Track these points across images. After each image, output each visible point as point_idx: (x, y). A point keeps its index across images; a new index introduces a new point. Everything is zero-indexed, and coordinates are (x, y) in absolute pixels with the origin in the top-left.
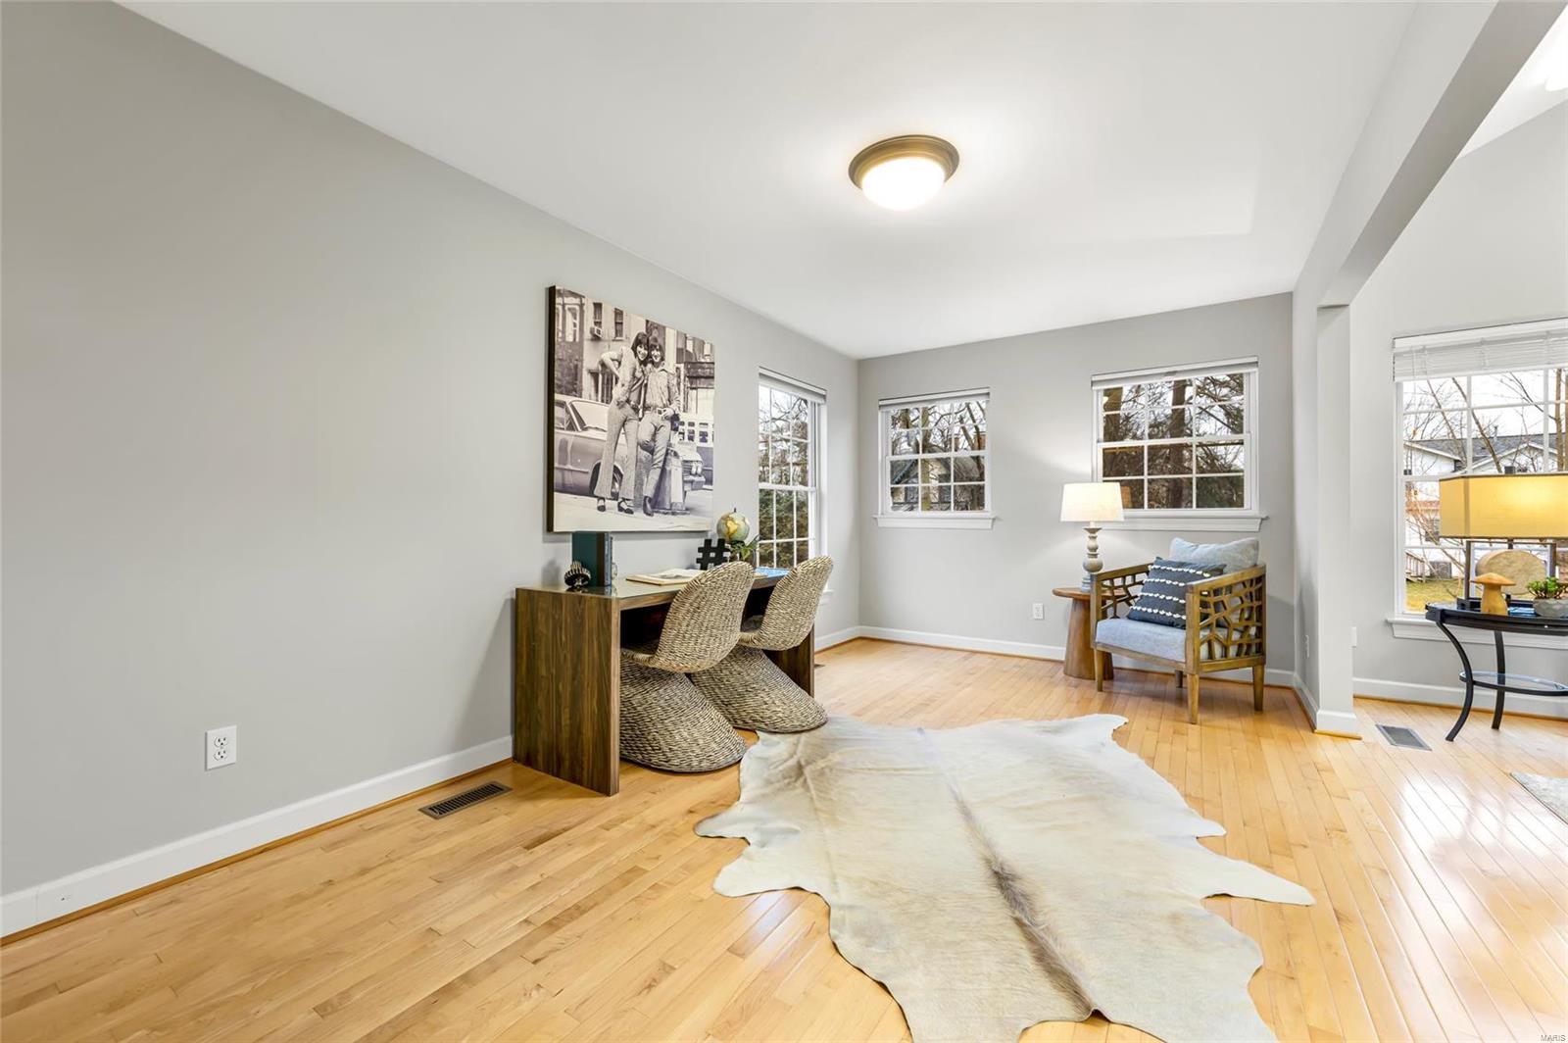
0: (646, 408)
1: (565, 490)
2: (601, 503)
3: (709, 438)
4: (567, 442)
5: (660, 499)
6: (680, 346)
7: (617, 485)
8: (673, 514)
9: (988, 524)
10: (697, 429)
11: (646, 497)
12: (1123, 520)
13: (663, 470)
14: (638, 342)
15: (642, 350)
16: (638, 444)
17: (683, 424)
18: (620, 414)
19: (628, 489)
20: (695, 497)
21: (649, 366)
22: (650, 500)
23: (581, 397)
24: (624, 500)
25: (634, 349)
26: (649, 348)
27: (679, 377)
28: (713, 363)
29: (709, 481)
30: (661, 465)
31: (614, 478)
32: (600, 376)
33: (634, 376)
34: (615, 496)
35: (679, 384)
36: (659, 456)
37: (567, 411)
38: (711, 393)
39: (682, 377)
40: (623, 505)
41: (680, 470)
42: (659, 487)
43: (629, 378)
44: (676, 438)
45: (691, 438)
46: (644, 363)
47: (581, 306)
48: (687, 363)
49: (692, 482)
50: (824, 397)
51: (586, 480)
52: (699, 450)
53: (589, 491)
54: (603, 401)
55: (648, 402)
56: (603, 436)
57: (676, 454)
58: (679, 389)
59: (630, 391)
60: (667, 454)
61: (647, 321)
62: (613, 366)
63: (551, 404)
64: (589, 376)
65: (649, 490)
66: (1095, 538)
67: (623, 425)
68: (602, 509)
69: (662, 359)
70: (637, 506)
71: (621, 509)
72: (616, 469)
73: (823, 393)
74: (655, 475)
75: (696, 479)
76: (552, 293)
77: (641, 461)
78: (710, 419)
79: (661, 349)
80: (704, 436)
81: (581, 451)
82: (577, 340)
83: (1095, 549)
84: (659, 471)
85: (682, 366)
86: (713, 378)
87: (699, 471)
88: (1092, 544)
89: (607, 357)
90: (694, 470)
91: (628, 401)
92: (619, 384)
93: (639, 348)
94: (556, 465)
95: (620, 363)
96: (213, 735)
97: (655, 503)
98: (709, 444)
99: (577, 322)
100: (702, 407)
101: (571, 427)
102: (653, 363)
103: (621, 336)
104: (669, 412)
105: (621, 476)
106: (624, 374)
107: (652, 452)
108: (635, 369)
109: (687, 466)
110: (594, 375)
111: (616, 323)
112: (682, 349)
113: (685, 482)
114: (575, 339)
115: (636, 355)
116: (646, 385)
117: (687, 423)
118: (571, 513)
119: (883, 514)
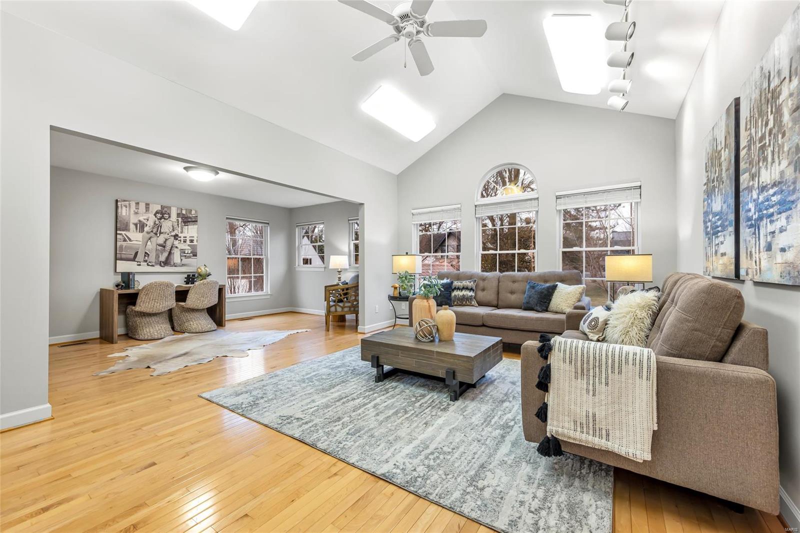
0: (160, 233)
1: (121, 259)
2: (139, 263)
3: (195, 241)
4: (122, 246)
5: (168, 261)
6: (179, 212)
7: (146, 258)
8: (175, 266)
10: (188, 239)
11: (161, 261)
12: (348, 268)
13: (170, 253)
14: (157, 213)
15: (159, 216)
16: (157, 244)
17: (180, 237)
18: (148, 236)
19: (152, 258)
20: (185, 261)
21: (163, 220)
22: (163, 262)
23: (129, 231)
24: (150, 262)
25: (155, 215)
26: (163, 214)
27: (178, 222)
28: (197, 217)
29: (195, 255)
30: (169, 251)
31: (145, 256)
32: (138, 225)
33: (155, 224)
34: (146, 261)
35: (178, 225)
36: (168, 248)
37: (123, 236)
38: (197, 226)
39: (180, 222)
40: (149, 264)
41: (179, 252)
42: (168, 258)
43: (152, 224)
44: (176, 243)
45: (185, 242)
46: (160, 219)
47: (129, 204)
48: (182, 218)
49: (185, 256)
50: (268, 224)
51: (132, 257)
52: (189, 245)
53: (134, 260)
54: (139, 232)
55: (162, 231)
56: (141, 243)
57: (176, 247)
58: (178, 226)
59: (153, 228)
60: (172, 247)
61: (162, 206)
62: (145, 221)
63: (116, 234)
64: (133, 225)
65: (163, 258)
66: (340, 274)
67: (150, 239)
68: (140, 265)
69: (170, 217)
70: (156, 264)
71: (148, 265)
72: (146, 253)
73: (268, 222)
74: (166, 254)
75: (188, 255)
76: (117, 201)
77: (158, 250)
78: (195, 235)
79: (169, 214)
80: (192, 241)
81: (130, 248)
82: (128, 214)
83: (340, 278)
84: (168, 253)
85: (180, 219)
86: (197, 221)
87: (189, 252)
89: (141, 218)
90: (186, 252)
91: (152, 231)
92: (148, 226)
93: (157, 215)
94: (118, 252)
95: (148, 220)
97: (167, 263)
98: (195, 243)
99: (128, 209)
100: (191, 231)
101: (125, 240)
102: (165, 219)
103: (149, 211)
104: (173, 234)
105: (149, 255)
106: (150, 223)
107: (164, 247)
108: (155, 221)
109: (183, 251)
110: (136, 225)
111: (146, 208)
112: (180, 213)
113: (181, 256)
114: (126, 214)
115: (156, 217)
116: (161, 226)
117: (182, 237)
118: (124, 266)
119: (299, 266)
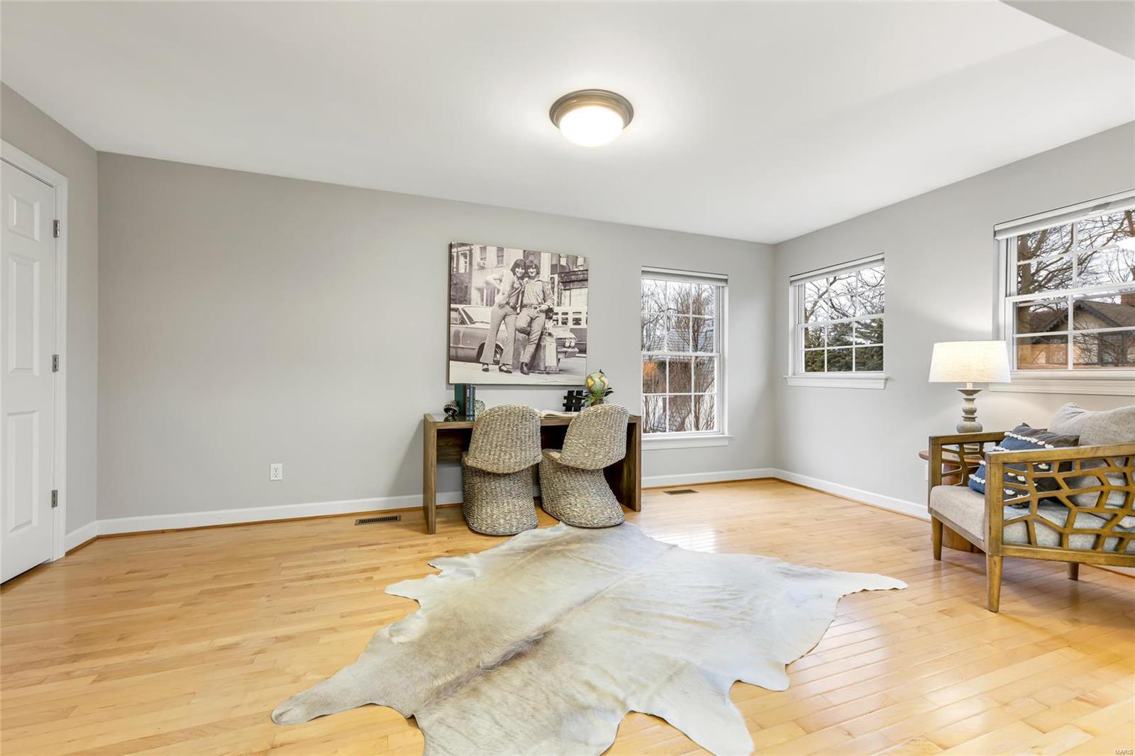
0: (522, 306)
1: (457, 359)
2: (486, 367)
3: (583, 322)
4: (459, 332)
5: (535, 364)
6: (554, 262)
7: (498, 356)
8: (548, 373)
9: (881, 385)
10: (571, 317)
11: (523, 363)
12: (1010, 381)
13: (538, 346)
14: (516, 265)
15: (520, 271)
16: (516, 329)
17: (557, 314)
18: (502, 312)
19: (508, 357)
20: (566, 362)
21: (526, 279)
22: (526, 365)
23: (470, 304)
24: (504, 365)
25: (513, 270)
26: (526, 267)
27: (553, 283)
28: (587, 270)
29: (583, 351)
30: (536, 342)
31: (496, 352)
32: (485, 291)
33: (513, 287)
34: (496, 363)
35: (553, 288)
36: (535, 336)
37: (460, 314)
38: (585, 291)
39: (556, 283)
40: (503, 368)
41: (554, 345)
42: (535, 356)
43: (508, 288)
44: (550, 324)
45: (565, 323)
46: (522, 278)
47: (471, 251)
48: (560, 274)
49: (565, 352)
50: (726, 281)
51: (475, 353)
52: (572, 330)
53: (477, 359)
54: (487, 305)
55: (525, 302)
56: (488, 326)
57: (550, 334)
58: (553, 292)
59: (510, 296)
60: (542, 334)
61: (525, 251)
62: (496, 284)
63: (450, 310)
64: (476, 291)
65: (526, 357)
66: (973, 400)
67: (504, 319)
68: (486, 370)
69: (538, 273)
70: (515, 368)
71: (501, 370)
72: (497, 346)
73: (725, 277)
74: (531, 349)
75: (570, 350)
76: (451, 246)
77: (518, 340)
78: (584, 309)
79: (537, 268)
80: (577, 321)
81: (470, 336)
82: (467, 271)
83: (972, 412)
84: (534, 346)
85: (556, 276)
86: (587, 280)
87: (573, 344)
88: (968, 406)
89: (490, 278)
90: (567, 344)
91: (508, 303)
92: (500, 293)
93: (517, 269)
94: (451, 345)
95: (501, 281)
96: (273, 466)
97: (532, 366)
98: (583, 325)
99: (468, 260)
100: (575, 301)
101: (463, 322)
102: (529, 277)
103: (502, 263)
104: (544, 307)
105: (502, 350)
106: (505, 287)
107: (529, 334)
108: (514, 283)
109: (561, 342)
110: (480, 290)
111: (498, 256)
112: (557, 265)
113: (558, 352)
114: (466, 270)
115: (514, 274)
116: (523, 292)
117: (560, 314)
118: (463, 373)
119: (794, 374)
